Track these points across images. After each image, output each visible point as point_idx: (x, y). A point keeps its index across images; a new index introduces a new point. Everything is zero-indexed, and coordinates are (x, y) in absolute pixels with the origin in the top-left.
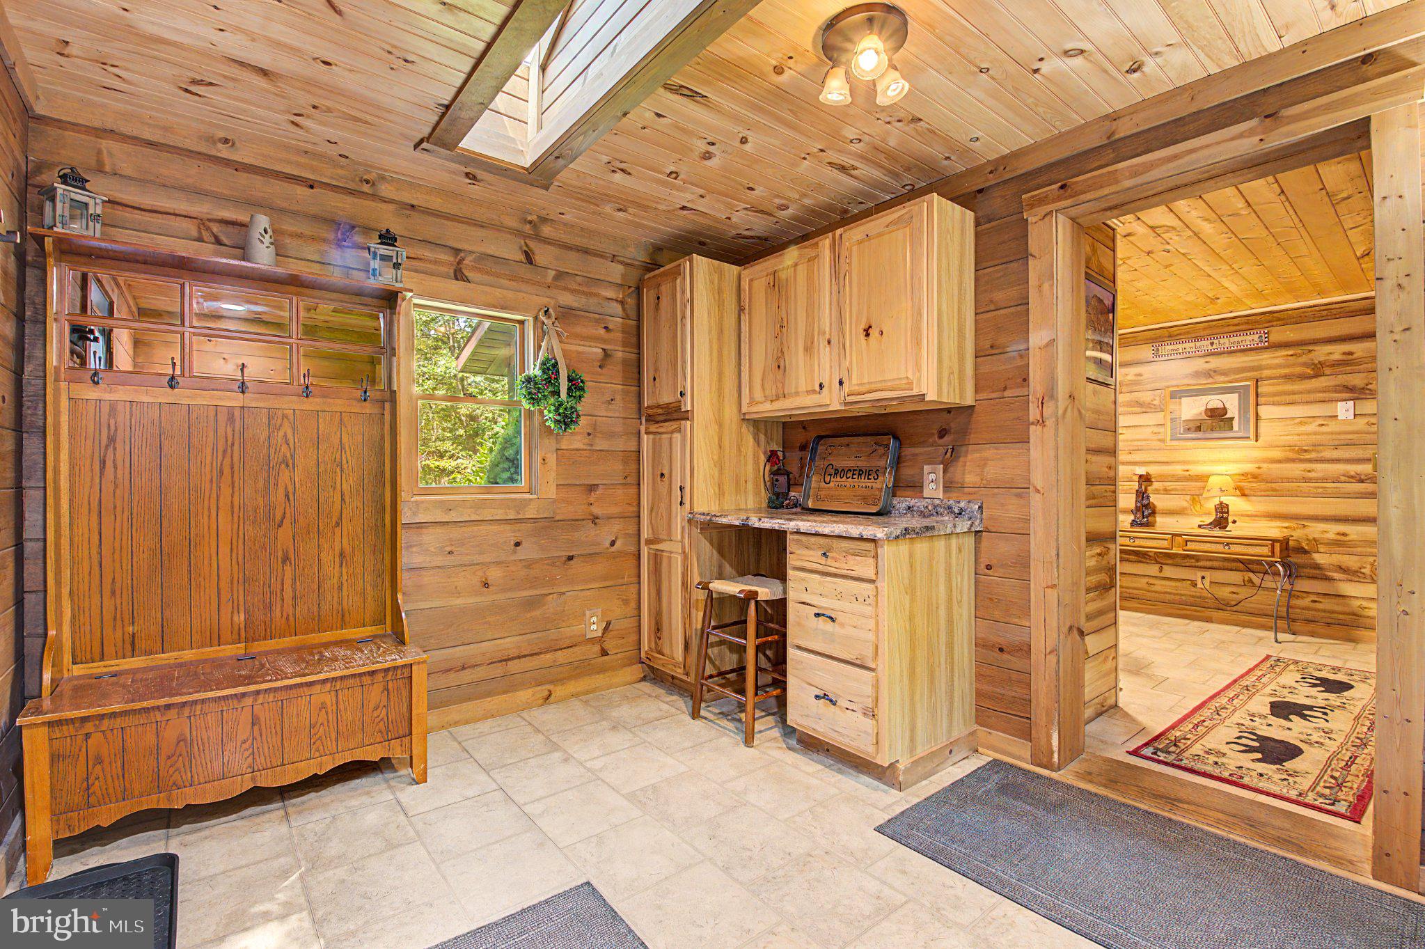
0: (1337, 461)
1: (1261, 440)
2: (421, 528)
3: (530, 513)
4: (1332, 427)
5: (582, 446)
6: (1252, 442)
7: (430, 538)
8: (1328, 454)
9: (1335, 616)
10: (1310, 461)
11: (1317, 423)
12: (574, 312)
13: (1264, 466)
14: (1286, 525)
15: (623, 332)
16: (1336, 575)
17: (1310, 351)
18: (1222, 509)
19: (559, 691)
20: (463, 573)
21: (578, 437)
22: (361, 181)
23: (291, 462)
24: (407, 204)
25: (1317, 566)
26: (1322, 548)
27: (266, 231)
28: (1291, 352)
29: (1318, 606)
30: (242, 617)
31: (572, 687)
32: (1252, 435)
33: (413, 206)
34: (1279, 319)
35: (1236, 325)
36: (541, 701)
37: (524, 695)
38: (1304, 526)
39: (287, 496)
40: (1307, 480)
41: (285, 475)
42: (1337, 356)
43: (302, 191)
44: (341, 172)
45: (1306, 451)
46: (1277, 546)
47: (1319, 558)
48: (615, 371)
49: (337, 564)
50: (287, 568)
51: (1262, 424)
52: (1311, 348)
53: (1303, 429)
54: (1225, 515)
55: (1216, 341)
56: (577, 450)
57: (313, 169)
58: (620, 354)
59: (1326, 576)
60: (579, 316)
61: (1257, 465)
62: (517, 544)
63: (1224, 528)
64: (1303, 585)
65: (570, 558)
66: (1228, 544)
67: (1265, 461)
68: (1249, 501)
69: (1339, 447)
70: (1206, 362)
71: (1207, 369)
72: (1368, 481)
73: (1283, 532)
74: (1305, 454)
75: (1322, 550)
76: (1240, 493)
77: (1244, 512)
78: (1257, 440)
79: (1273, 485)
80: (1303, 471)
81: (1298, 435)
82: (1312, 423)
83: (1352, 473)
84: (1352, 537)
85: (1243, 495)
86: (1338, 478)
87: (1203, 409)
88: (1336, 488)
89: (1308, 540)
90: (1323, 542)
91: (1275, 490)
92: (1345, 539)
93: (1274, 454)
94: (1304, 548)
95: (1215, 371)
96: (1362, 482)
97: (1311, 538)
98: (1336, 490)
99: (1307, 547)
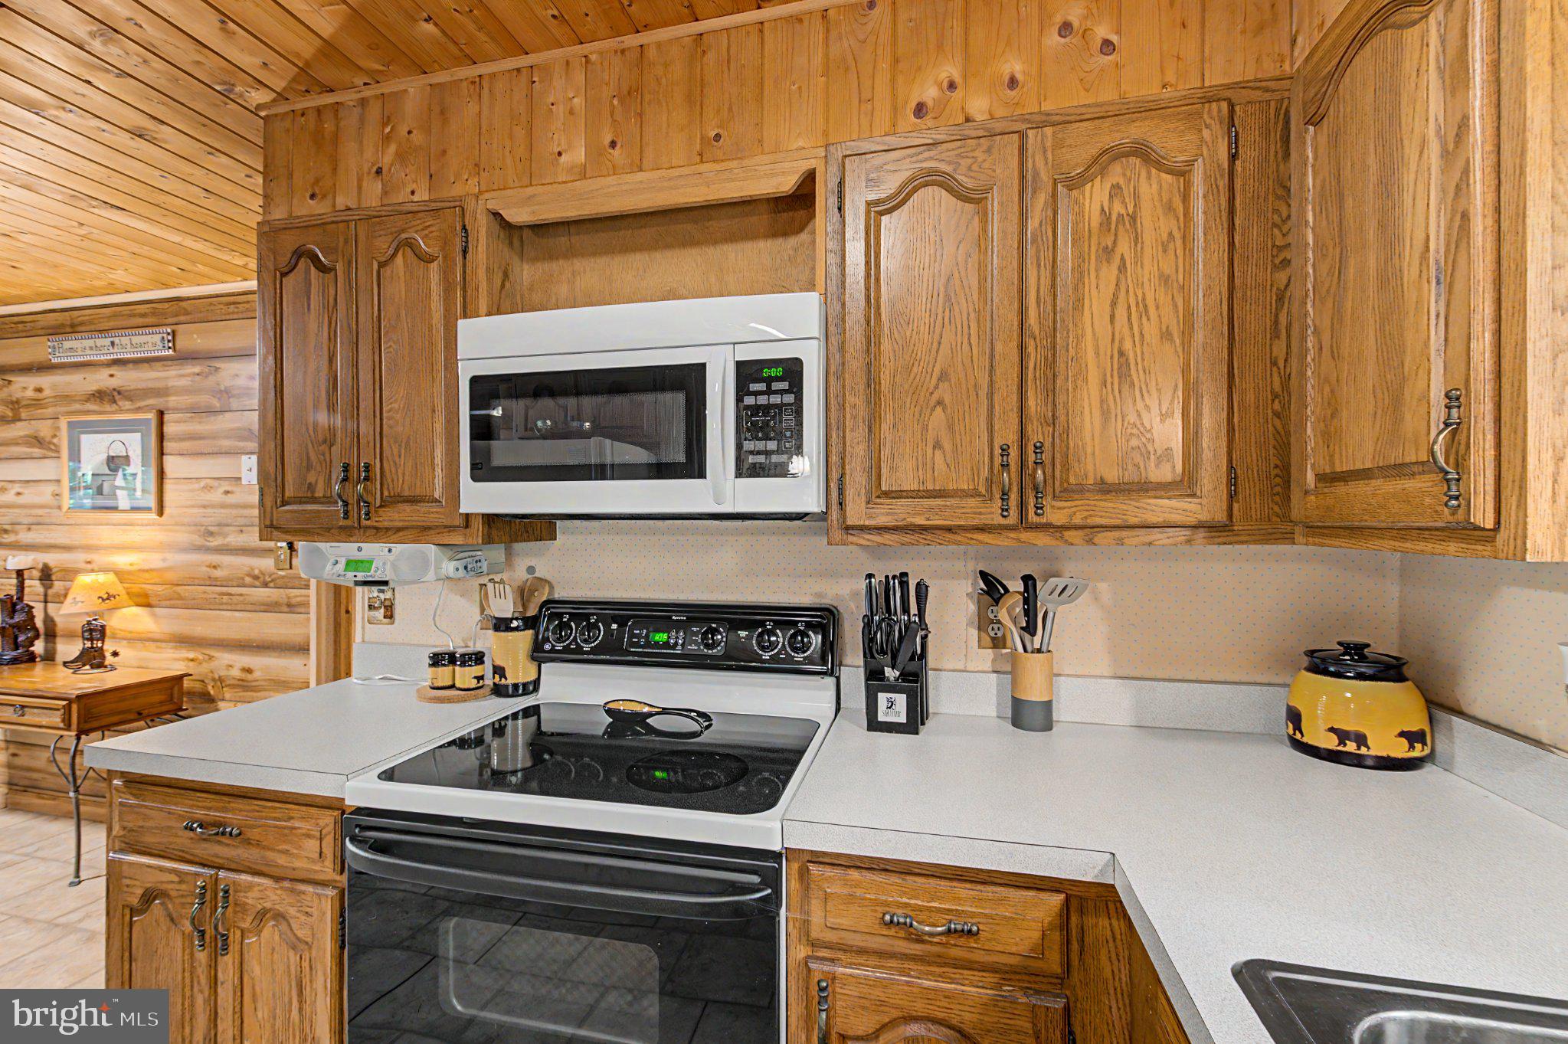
0: (242, 551)
1: (167, 511)
4: (237, 495)
6: (153, 516)
8: (233, 539)
10: (215, 550)
11: (222, 489)
13: (169, 556)
14: (190, 655)
17: (217, 369)
18: (94, 632)
26: (227, 694)
28: (198, 369)
32: (151, 501)
34: (187, 313)
35: (140, 315)
38: (210, 657)
40: (213, 582)
42: (242, 381)
45: (211, 534)
46: (74, 707)
51: (168, 486)
52: (217, 365)
53: (208, 497)
54: (98, 644)
55: (117, 340)
63: (100, 665)
68: (154, 615)
69: (244, 528)
70: (112, 376)
71: (111, 387)
72: (272, 585)
73: (188, 667)
74: (210, 539)
75: (227, 696)
76: (145, 601)
77: (150, 635)
78: (161, 513)
79: (179, 589)
80: (209, 566)
81: (204, 507)
82: (217, 487)
83: (256, 572)
84: (257, 674)
85: (149, 605)
86: (243, 579)
87: (105, 456)
88: (241, 595)
89: (214, 680)
90: (228, 682)
91: (181, 598)
92: (249, 677)
93: (183, 537)
94: (209, 693)
95: (119, 393)
96: (266, 585)
97: (217, 677)
98: (241, 598)
99: (212, 692)
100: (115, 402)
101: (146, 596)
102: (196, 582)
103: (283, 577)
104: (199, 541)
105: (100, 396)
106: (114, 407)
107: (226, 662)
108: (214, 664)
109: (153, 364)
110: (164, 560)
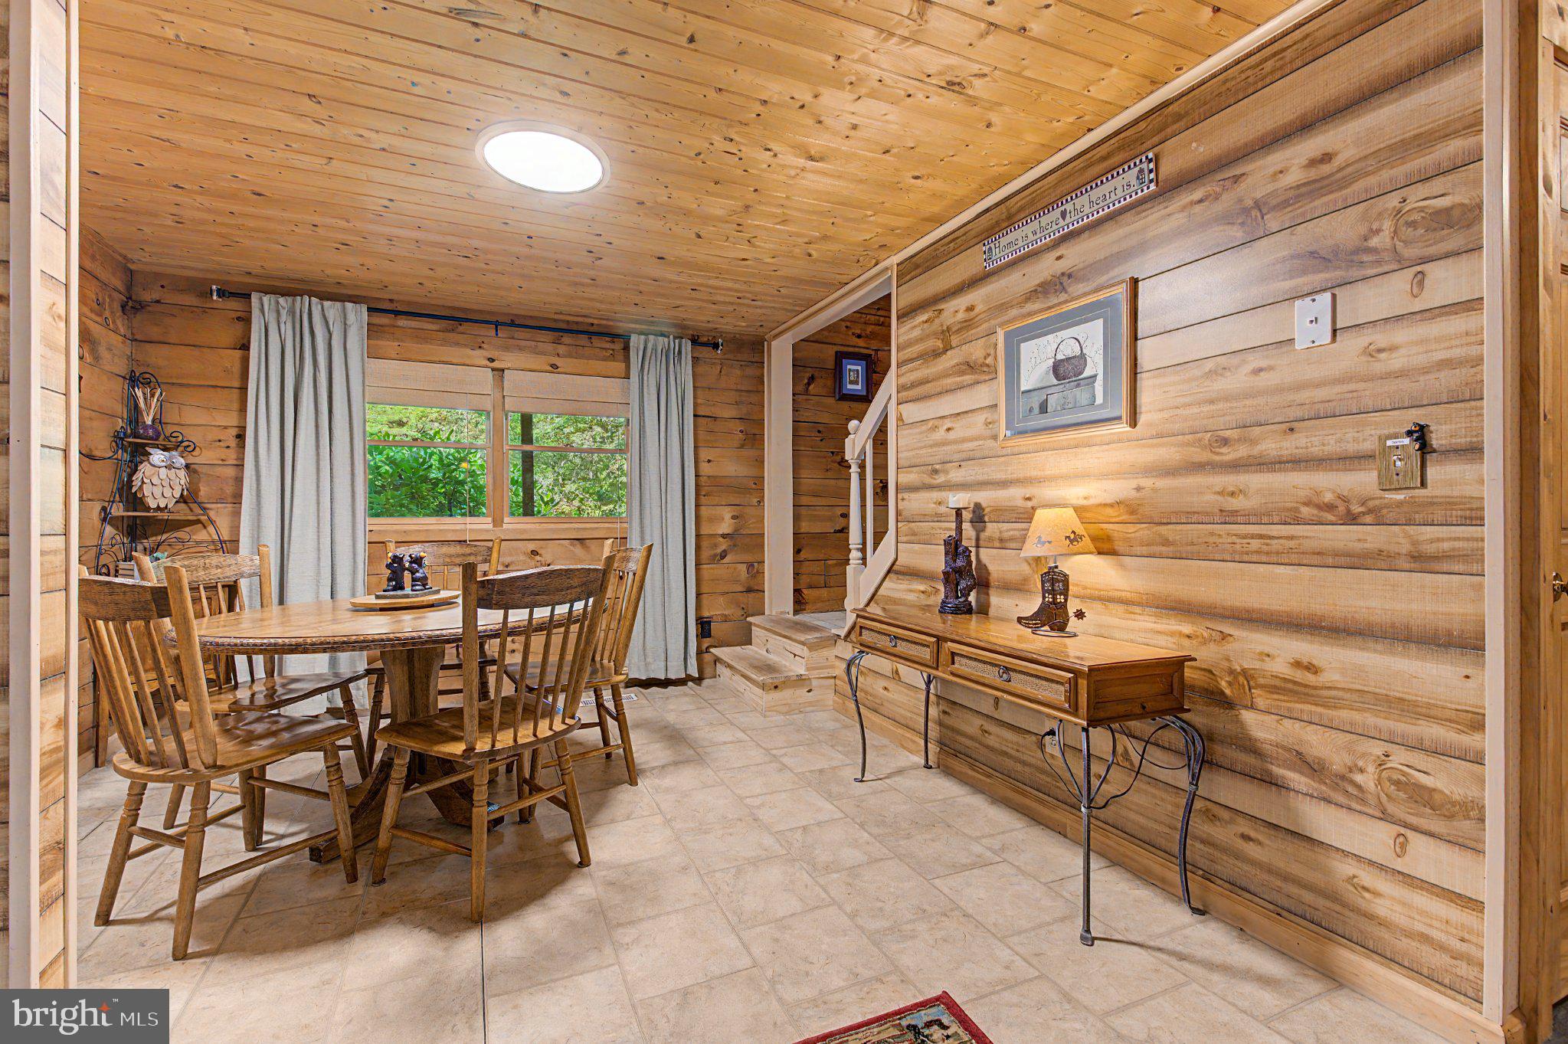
0: (1297, 463)
1: (1142, 419)
4: (1284, 372)
6: (1123, 428)
8: (1271, 445)
9: (1294, 890)
10: (1235, 466)
11: (1250, 367)
13: (1147, 483)
14: (1187, 629)
16: (1296, 779)
17: (1236, 179)
18: (1055, 583)
25: (1251, 747)
26: (1262, 700)
28: (1197, 195)
29: (1251, 850)
32: (1123, 411)
34: (1179, 117)
35: (1104, 159)
38: (1224, 637)
40: (1229, 517)
42: (1294, 176)
45: (1225, 442)
46: (1083, 683)
47: (1258, 724)
51: (1145, 383)
52: (1238, 171)
53: (1221, 385)
54: (1060, 599)
55: (1069, 207)
59: (1270, 773)
61: (1134, 483)
63: (1060, 627)
64: (1222, 789)
66: (1007, 669)
67: (1150, 470)
68: (1122, 566)
69: (1295, 425)
70: (1059, 258)
71: (1059, 273)
72: (1368, 519)
73: (1182, 647)
74: (1224, 450)
75: (1261, 702)
76: (1105, 547)
77: (1117, 594)
78: (1133, 423)
79: (1163, 529)
80: (1220, 493)
81: (1212, 402)
82: (1238, 367)
83: (1328, 497)
84: (1329, 677)
85: (1113, 553)
86: (1296, 510)
87: (1051, 362)
88: (1292, 538)
89: (1231, 672)
90: (1261, 681)
91: (1166, 542)
92: (1310, 678)
93: (1167, 453)
94: (1222, 693)
95: (1070, 276)
96: (1352, 519)
97: (1239, 669)
98: (1292, 544)
99: (1228, 691)
100: (1064, 290)
101: (1109, 539)
102: (1194, 519)
103: (1400, 504)
104: (1205, 456)
105: (1045, 289)
106: (1063, 297)
107: (1259, 648)
108: (1229, 647)
109: (1118, 218)
110: (1138, 489)
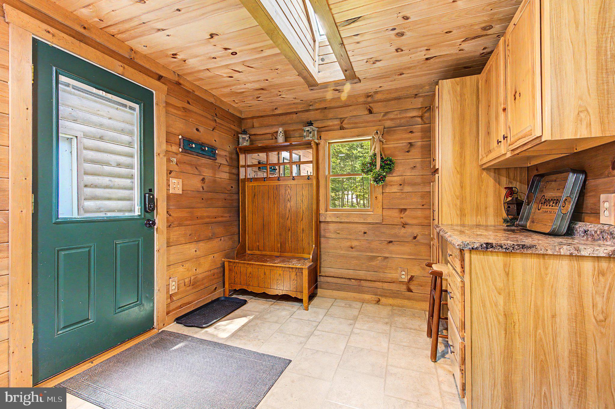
2: (329, 223)
3: (370, 220)
5: (397, 191)
7: (332, 227)
12: (392, 129)
15: (422, 132)
19: (383, 300)
20: (343, 242)
21: (395, 187)
22: (309, 106)
23: (290, 200)
24: (323, 108)
27: (281, 132)
30: (279, 245)
31: (391, 301)
33: (326, 108)
36: (375, 302)
37: (367, 297)
39: (289, 211)
41: (289, 204)
43: (295, 116)
44: (303, 105)
48: (416, 153)
49: (302, 233)
50: (290, 232)
56: (394, 192)
57: (296, 108)
58: (419, 143)
60: (395, 130)
62: (365, 233)
65: (390, 242)
